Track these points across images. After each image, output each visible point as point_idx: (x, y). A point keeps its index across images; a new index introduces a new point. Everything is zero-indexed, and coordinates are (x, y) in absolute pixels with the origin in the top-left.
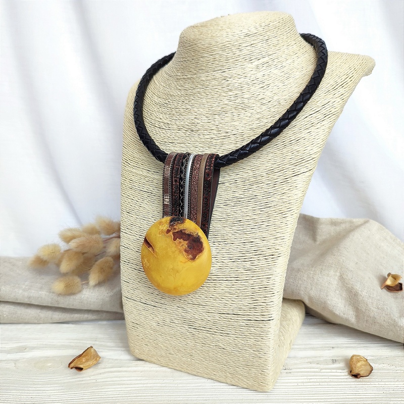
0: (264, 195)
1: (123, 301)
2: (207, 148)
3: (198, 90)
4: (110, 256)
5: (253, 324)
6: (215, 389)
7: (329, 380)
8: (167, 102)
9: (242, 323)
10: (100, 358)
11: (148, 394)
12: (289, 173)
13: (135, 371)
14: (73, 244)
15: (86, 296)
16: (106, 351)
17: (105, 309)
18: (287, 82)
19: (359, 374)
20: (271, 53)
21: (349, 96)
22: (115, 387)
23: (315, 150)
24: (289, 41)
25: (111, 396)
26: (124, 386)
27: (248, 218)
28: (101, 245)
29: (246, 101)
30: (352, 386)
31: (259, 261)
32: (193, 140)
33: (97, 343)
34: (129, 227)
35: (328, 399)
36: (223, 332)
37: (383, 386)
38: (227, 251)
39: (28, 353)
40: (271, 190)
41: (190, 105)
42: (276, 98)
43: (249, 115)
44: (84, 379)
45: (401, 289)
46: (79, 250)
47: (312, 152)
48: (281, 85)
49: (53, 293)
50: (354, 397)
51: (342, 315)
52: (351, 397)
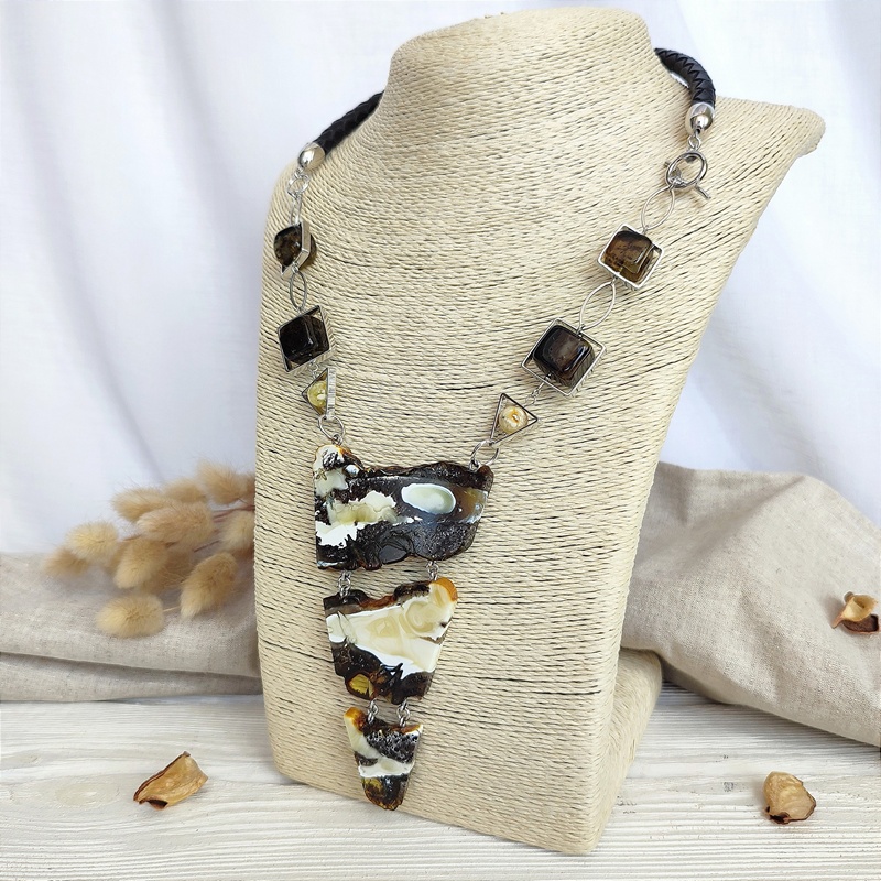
0: (581, 414)
1: (260, 650)
2: (453, 307)
3: (434, 178)
4: (230, 551)
5: (555, 702)
6: (466, 847)
7: (720, 828)
8: (363, 205)
9: (529, 701)
10: (206, 778)
11: (316, 861)
12: (638, 364)
13: (284, 809)
14: (145, 523)
15: (175, 640)
16: (219, 763)
17: (215, 670)
18: (632, 163)
19: (786, 815)
20: (596, 97)
21: (771, 196)
22: (239, 844)
23: (696, 313)
24: (638, 72)
25: (231, 865)
26: (261, 842)
27: (546, 463)
28: (210, 526)
29: (541, 203)
30: (771, 841)
31: (569, 560)
32: (422, 289)
33: (199, 745)
34: (275, 484)
35: (720, 870)
36: (486, 720)
37: (839, 841)
38: (499, 539)
39: (41, 768)
40: (597, 402)
41: (414, 212)
42: (607, 197)
43: (549, 234)
44: (169, 826)
45: (876, 628)
46: (157, 536)
47: (689, 318)
48: (619, 168)
49: (100, 632)
50: (776, 865)
51: (746, 683)
52: (771, 865)
